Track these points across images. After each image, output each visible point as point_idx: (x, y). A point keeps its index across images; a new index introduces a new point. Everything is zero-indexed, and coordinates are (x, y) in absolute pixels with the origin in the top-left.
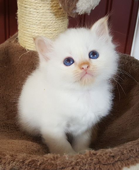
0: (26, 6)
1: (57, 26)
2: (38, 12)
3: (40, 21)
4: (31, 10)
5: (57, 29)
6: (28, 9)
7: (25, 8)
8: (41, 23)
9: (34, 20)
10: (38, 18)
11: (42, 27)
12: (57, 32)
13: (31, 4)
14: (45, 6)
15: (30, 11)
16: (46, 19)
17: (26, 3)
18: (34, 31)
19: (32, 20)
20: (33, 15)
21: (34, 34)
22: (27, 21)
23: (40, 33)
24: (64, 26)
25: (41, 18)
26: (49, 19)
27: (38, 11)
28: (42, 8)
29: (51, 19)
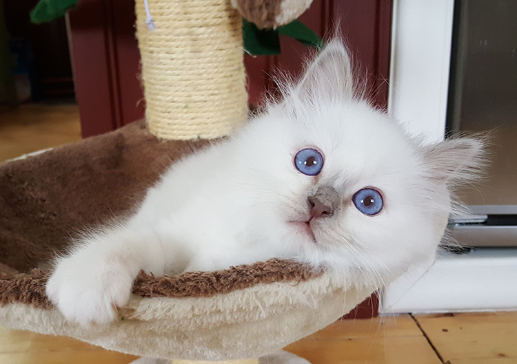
0: (151, 48)
2: (172, 59)
4: (161, 55)
6: (155, 55)
7: (150, 54)
11: (183, 89)
13: (160, 43)
14: (186, 46)
15: (159, 58)
17: (151, 43)
20: (165, 66)
22: (155, 79)
25: (181, 70)
27: (174, 56)
28: (180, 49)
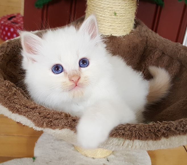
1: (124, 12)
3: (109, 6)
5: (124, 15)
8: (108, 7)
9: (102, 3)
10: (107, 2)
12: (123, 18)
16: (114, 4)
18: (101, 14)
19: (100, 4)
21: (101, 17)
23: (106, 17)
24: (131, 13)
26: (117, 4)
29: (120, 4)
